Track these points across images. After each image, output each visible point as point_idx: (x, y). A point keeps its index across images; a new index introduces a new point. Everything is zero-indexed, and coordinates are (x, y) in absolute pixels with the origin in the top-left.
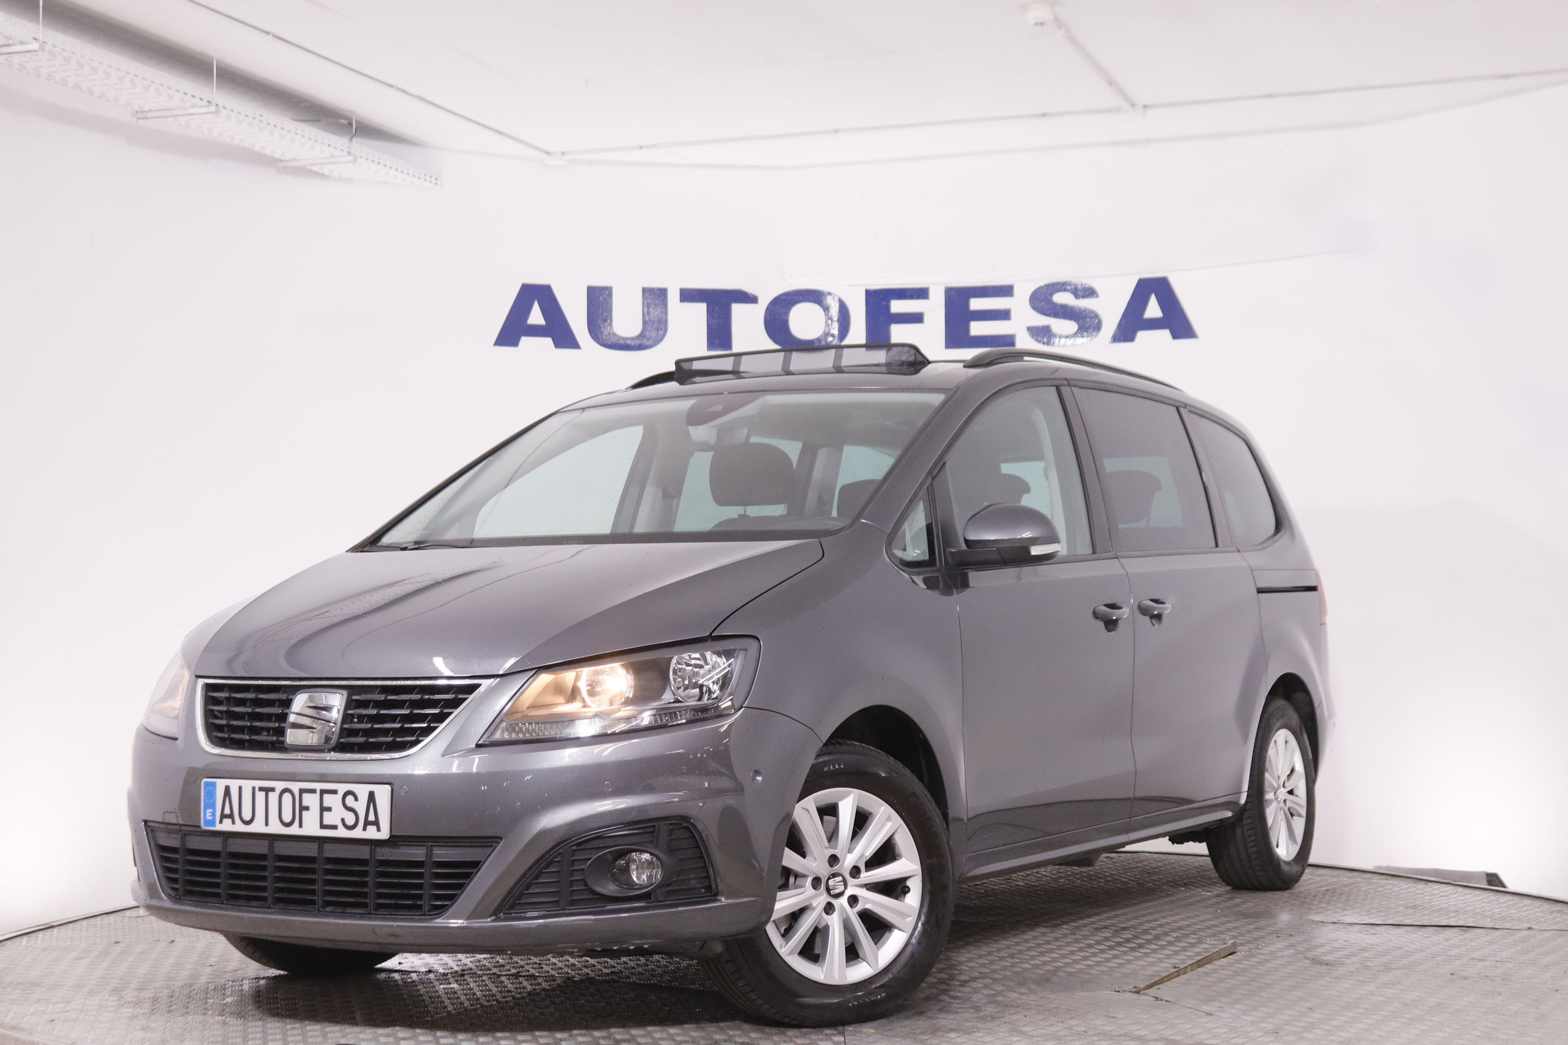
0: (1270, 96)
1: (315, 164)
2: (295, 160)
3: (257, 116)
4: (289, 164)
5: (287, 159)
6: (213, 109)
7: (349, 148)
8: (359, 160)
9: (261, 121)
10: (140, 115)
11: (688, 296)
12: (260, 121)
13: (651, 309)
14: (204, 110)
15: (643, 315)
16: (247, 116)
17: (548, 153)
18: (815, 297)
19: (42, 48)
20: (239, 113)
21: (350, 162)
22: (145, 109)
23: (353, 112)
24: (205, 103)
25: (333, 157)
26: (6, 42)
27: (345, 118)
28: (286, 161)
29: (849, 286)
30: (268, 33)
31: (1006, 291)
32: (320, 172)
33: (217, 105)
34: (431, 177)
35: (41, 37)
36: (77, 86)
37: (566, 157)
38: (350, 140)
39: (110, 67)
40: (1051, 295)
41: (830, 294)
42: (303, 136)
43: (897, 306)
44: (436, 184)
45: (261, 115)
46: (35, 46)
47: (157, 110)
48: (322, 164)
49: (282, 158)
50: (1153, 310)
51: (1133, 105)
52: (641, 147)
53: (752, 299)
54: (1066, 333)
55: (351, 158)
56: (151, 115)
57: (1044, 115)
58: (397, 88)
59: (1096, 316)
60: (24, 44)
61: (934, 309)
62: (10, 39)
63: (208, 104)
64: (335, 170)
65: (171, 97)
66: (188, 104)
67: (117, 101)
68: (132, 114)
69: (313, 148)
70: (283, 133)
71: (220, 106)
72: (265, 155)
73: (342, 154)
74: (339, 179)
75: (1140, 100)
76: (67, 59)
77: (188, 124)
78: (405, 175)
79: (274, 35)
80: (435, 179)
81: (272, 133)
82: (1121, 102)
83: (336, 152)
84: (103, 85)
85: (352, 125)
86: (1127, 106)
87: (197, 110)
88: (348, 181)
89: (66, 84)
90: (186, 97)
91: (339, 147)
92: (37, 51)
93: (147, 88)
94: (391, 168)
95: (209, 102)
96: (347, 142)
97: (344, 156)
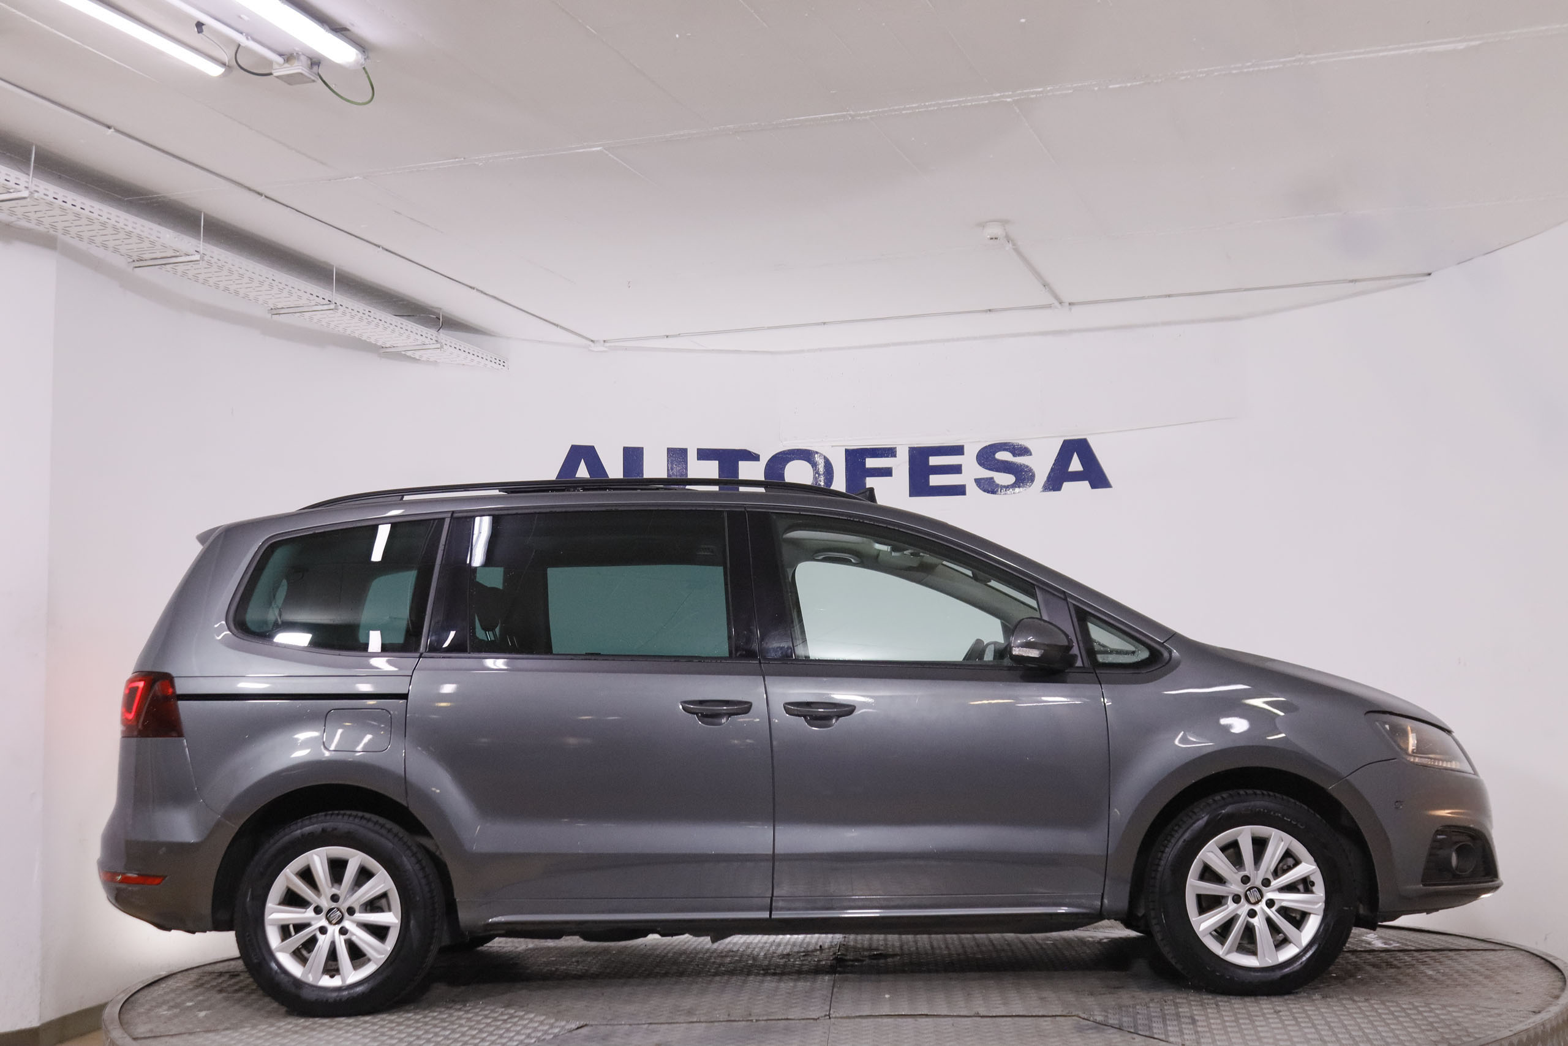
0: (1169, 296)
1: (409, 350)
2: (394, 347)
3: (367, 312)
4: (388, 350)
5: (388, 346)
6: (332, 306)
7: (437, 337)
8: (444, 346)
9: (370, 316)
11: (704, 454)
13: (674, 466)
14: (326, 307)
15: (668, 470)
16: (358, 312)
17: (592, 341)
18: (806, 455)
19: (202, 259)
20: (352, 310)
21: (438, 348)
22: (278, 307)
23: (441, 309)
24: (326, 302)
25: (424, 344)
26: (174, 254)
27: (434, 313)
28: (386, 348)
29: (832, 446)
31: (958, 450)
32: (412, 356)
33: (336, 303)
34: (501, 360)
35: (202, 252)
36: (226, 289)
37: (607, 344)
38: (437, 331)
39: (254, 273)
40: (994, 454)
41: (817, 453)
42: (401, 328)
43: (871, 463)
44: (505, 365)
45: (369, 312)
46: (197, 257)
47: (288, 308)
48: (415, 350)
49: (383, 346)
50: (1076, 465)
51: (1061, 303)
52: (667, 337)
53: (755, 457)
54: (1006, 484)
55: (438, 345)
56: (283, 311)
57: (990, 310)
58: (477, 290)
59: (1031, 470)
60: (189, 256)
61: (901, 465)
62: (178, 252)
63: (329, 303)
64: (424, 355)
65: (300, 297)
66: (313, 303)
67: (257, 300)
68: (268, 310)
69: (408, 337)
70: (386, 325)
71: (338, 304)
72: (370, 343)
73: (431, 342)
74: (428, 362)
75: (1067, 299)
76: (221, 268)
77: (311, 318)
78: (479, 359)
79: (382, 248)
80: (503, 363)
81: (377, 325)
82: (1052, 300)
83: (427, 341)
84: (247, 288)
85: (440, 319)
86: (1057, 304)
87: (320, 308)
88: (435, 363)
89: (217, 287)
90: (312, 298)
91: (429, 336)
92: (198, 261)
93: (281, 290)
94: (469, 353)
95: (329, 301)
96: (435, 332)
97: (433, 343)
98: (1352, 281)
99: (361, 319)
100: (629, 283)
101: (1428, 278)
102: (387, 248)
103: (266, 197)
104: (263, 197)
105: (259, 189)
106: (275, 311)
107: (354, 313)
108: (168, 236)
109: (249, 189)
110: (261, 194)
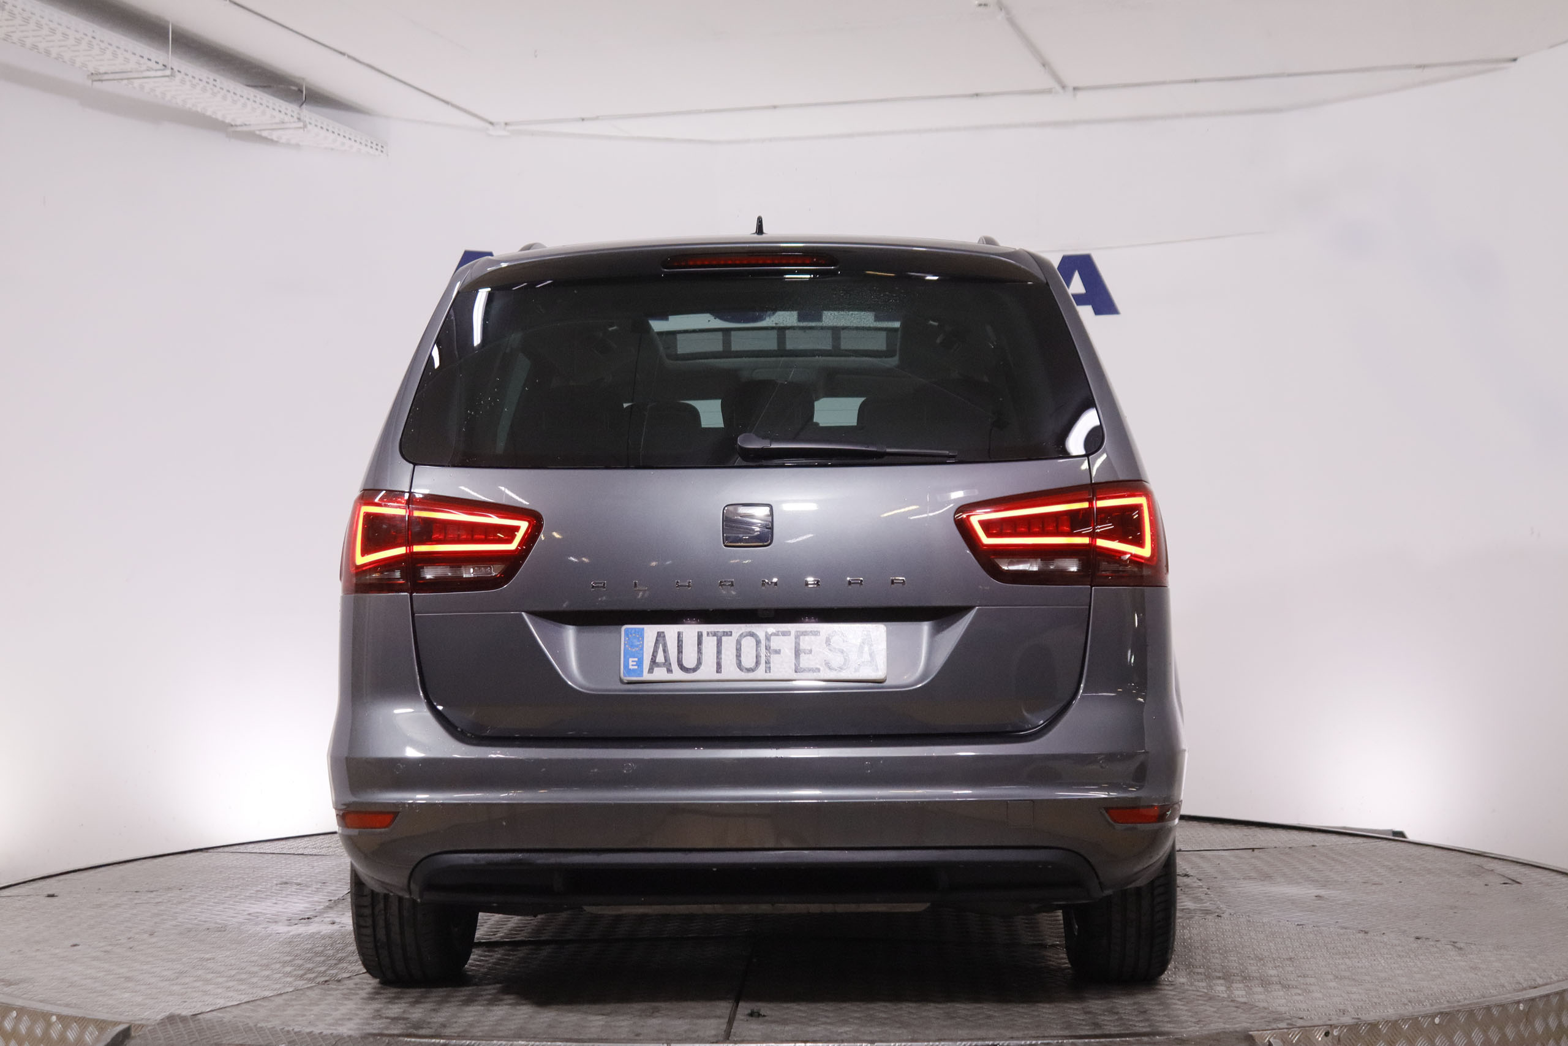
0: (1196, 81)
1: (264, 130)
2: (245, 125)
3: (211, 81)
4: (239, 129)
5: (238, 123)
6: (168, 72)
7: (299, 114)
8: (309, 126)
9: (215, 86)
14: (159, 73)
16: (200, 80)
17: (491, 123)
20: (193, 77)
21: (300, 128)
22: (101, 71)
23: (303, 79)
24: (160, 66)
25: (283, 123)
27: (295, 84)
28: (236, 126)
32: (269, 137)
33: (172, 69)
34: (377, 145)
36: (34, 47)
37: (509, 128)
38: (300, 107)
39: (69, 28)
42: (255, 102)
44: (382, 151)
45: (215, 80)
47: (112, 73)
48: (272, 129)
49: (233, 124)
50: (1077, 286)
51: (1064, 87)
52: (583, 120)
55: (301, 124)
56: (106, 77)
57: (977, 95)
58: (349, 57)
63: (164, 67)
64: (284, 136)
65: (127, 60)
66: (144, 67)
67: (73, 63)
68: (88, 76)
69: (264, 113)
70: (236, 98)
71: (176, 69)
72: (216, 120)
73: (292, 120)
74: (288, 145)
75: (1071, 82)
76: (27, 21)
77: (142, 87)
78: (352, 142)
80: (381, 147)
81: (224, 98)
82: (1051, 83)
83: (286, 119)
84: (60, 47)
85: (302, 92)
86: (1058, 88)
87: (153, 74)
88: (297, 146)
89: (23, 45)
90: (142, 61)
91: (289, 112)
93: (103, 51)
94: (339, 134)
95: (164, 65)
96: (298, 108)
97: (294, 122)
98: (1419, 67)
99: (204, 90)
100: (536, 51)
101: (1513, 64)
106: (96, 76)
107: (195, 81)
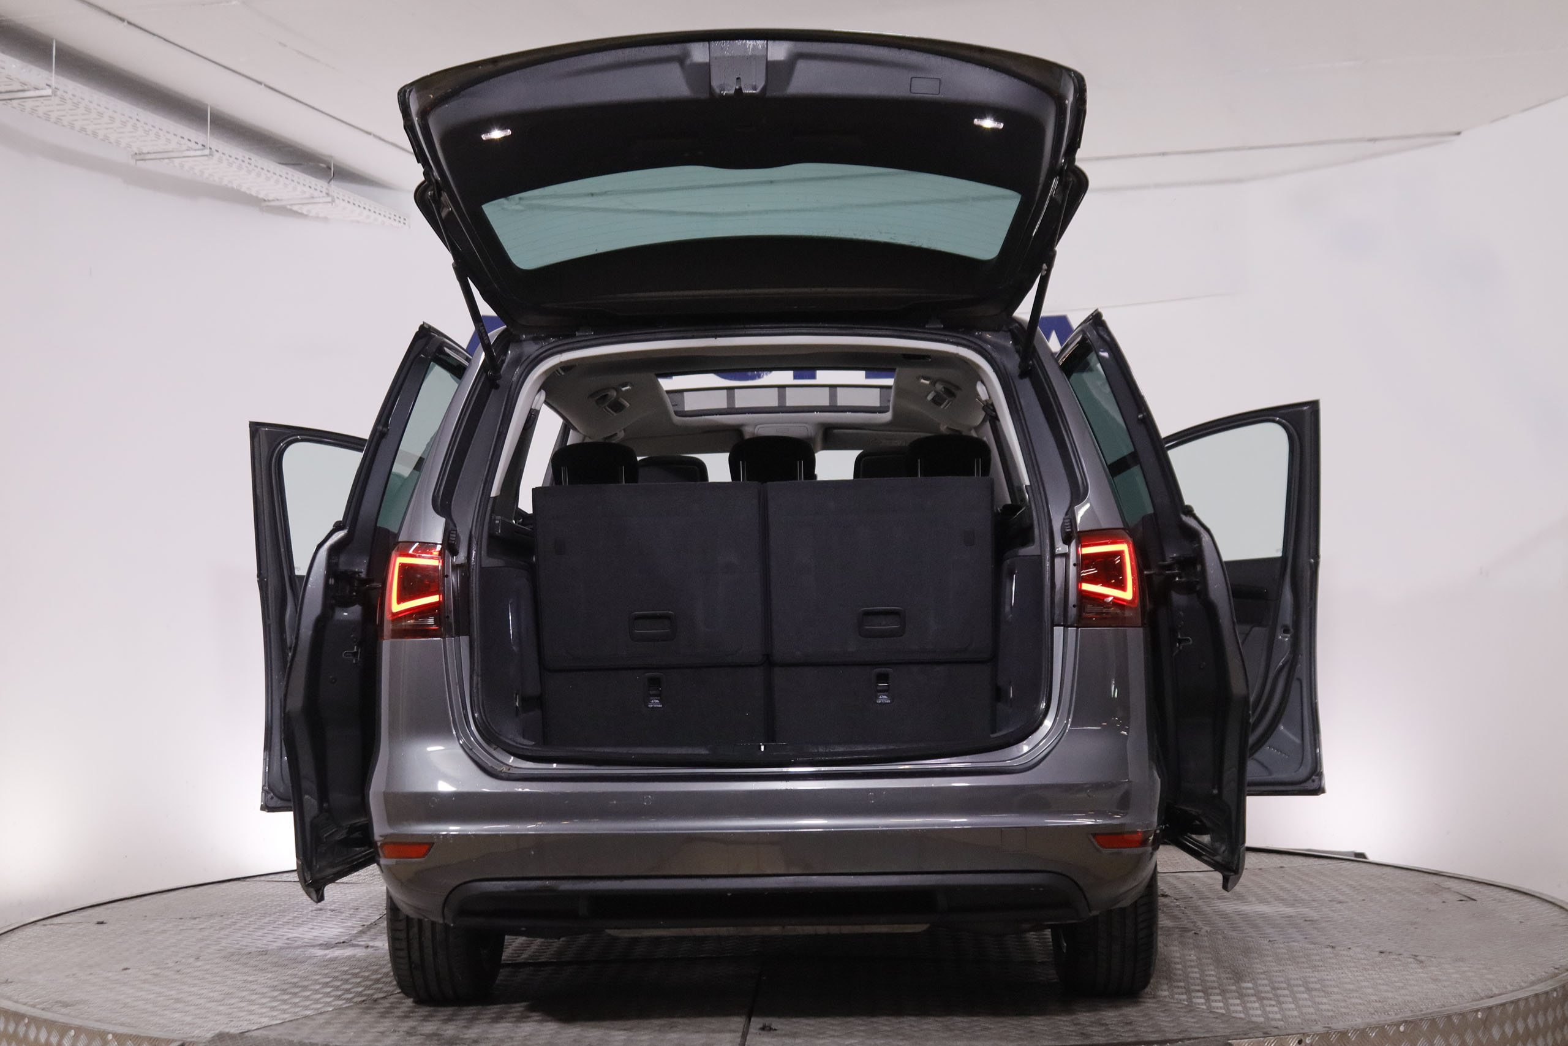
1: (295, 204)
2: (278, 200)
3: (247, 160)
4: (272, 204)
5: (270, 198)
6: (207, 152)
7: (327, 189)
8: (337, 201)
10: (138, 157)
12: (249, 163)
14: (199, 153)
16: (237, 159)
19: (54, 94)
20: (230, 156)
21: (330, 202)
22: (144, 151)
23: (331, 157)
24: (200, 147)
25: (313, 197)
26: (20, 88)
27: (324, 162)
28: (269, 201)
30: (260, 83)
32: (300, 211)
33: (210, 148)
34: (400, 217)
35: (54, 85)
36: (83, 130)
37: (523, 202)
38: (329, 183)
39: (115, 112)
42: (287, 178)
44: (405, 224)
45: (250, 159)
46: (48, 92)
47: (154, 153)
48: (303, 204)
49: (266, 199)
52: (592, 195)
55: (329, 199)
56: (149, 156)
60: (38, 89)
62: (25, 85)
63: (203, 148)
64: (312, 210)
65: (168, 141)
66: (184, 147)
67: (118, 143)
68: (132, 156)
69: (295, 189)
70: (269, 175)
71: (214, 149)
72: (251, 196)
73: (322, 194)
74: (317, 218)
76: (76, 105)
77: (182, 166)
78: (377, 215)
79: (265, 85)
80: (403, 220)
81: (259, 175)
83: (316, 194)
84: (107, 129)
85: (330, 169)
87: (192, 153)
88: (326, 219)
89: (72, 127)
90: (181, 140)
91: (319, 188)
92: (49, 96)
93: (147, 132)
94: (364, 208)
95: (203, 145)
96: (326, 184)
97: (323, 197)
99: (240, 167)
102: (272, 85)
103: (129, 23)
104: (126, 23)
105: (120, 14)
106: (140, 157)
107: (231, 160)
108: (14, 66)
109: (109, 13)
110: (122, 20)
